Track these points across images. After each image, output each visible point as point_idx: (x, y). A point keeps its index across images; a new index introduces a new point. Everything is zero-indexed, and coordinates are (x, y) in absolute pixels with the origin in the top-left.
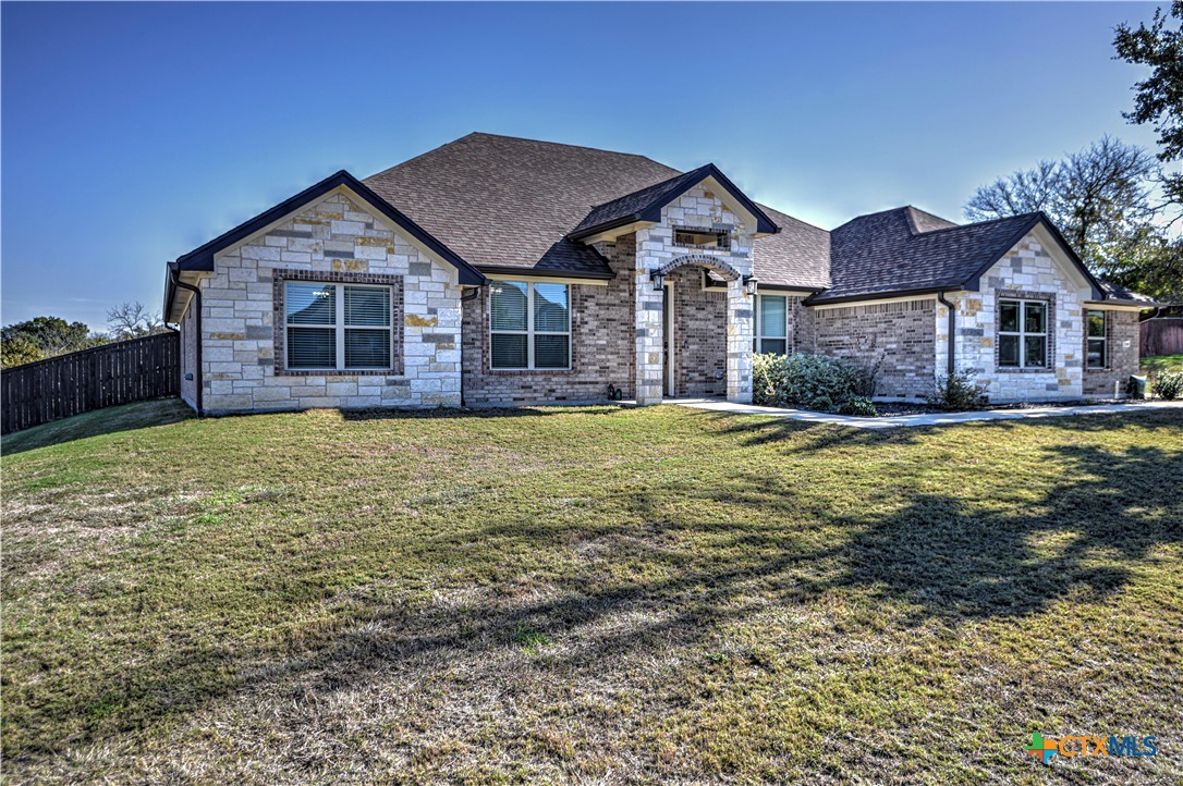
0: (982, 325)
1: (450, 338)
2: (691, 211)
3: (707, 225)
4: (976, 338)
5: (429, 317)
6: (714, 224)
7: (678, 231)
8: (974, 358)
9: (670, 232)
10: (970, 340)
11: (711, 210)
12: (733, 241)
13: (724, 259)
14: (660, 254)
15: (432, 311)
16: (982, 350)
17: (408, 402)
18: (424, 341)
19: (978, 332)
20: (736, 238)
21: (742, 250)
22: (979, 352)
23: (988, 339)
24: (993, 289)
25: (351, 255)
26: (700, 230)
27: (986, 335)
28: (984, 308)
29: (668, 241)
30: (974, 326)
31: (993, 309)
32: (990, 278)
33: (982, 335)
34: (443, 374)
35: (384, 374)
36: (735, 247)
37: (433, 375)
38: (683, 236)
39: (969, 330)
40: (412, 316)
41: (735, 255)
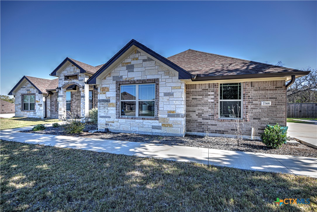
0: (109, 98)
1: (42, 104)
2: (69, 71)
3: (72, 74)
4: (106, 103)
5: (39, 101)
6: (74, 73)
7: (65, 76)
8: (104, 112)
9: (63, 77)
10: (102, 104)
11: (74, 69)
12: (79, 77)
13: (77, 82)
14: (61, 83)
15: (39, 99)
16: (109, 108)
17: (36, 117)
18: (38, 105)
19: (107, 101)
20: (80, 76)
21: (82, 79)
22: (107, 109)
23: (112, 104)
24: (115, 82)
25: (29, 90)
26: (71, 75)
27: (111, 102)
28: (110, 90)
29: (63, 80)
30: (105, 98)
31: (115, 90)
32: (113, 77)
33: (110, 102)
34: (41, 112)
35: (33, 111)
36: (80, 78)
37: (39, 112)
38: (67, 77)
39: (101, 100)
40: (37, 101)
41: (80, 80)
